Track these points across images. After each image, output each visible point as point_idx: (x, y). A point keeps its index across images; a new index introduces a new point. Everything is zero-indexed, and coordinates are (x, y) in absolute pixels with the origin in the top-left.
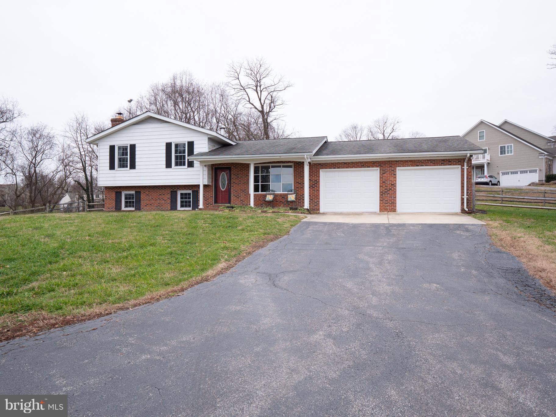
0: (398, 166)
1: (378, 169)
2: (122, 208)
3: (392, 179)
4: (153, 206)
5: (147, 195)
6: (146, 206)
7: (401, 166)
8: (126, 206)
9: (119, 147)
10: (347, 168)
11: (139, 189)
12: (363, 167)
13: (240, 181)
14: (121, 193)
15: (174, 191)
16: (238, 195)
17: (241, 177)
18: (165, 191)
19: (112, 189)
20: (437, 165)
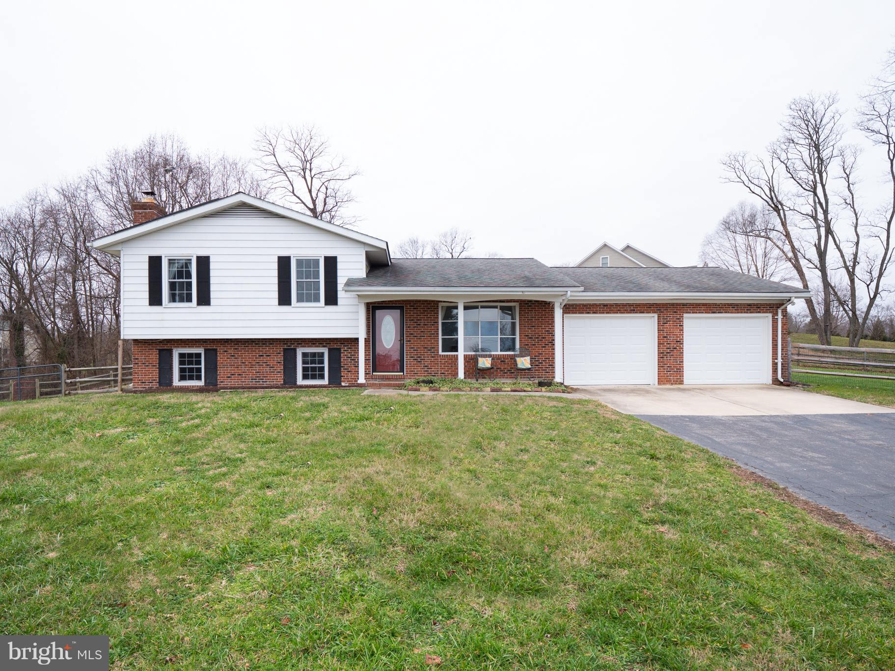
0: (687, 313)
1: (653, 317)
2: (174, 381)
3: (677, 332)
4: (245, 377)
5: (232, 356)
6: (229, 377)
7: (690, 313)
8: (182, 378)
9: (169, 260)
10: (608, 313)
11: (213, 346)
12: (634, 313)
13: (422, 332)
14: (170, 352)
15: (291, 349)
16: (419, 357)
17: (425, 325)
18: (271, 349)
19: (150, 345)
20: (742, 312)
